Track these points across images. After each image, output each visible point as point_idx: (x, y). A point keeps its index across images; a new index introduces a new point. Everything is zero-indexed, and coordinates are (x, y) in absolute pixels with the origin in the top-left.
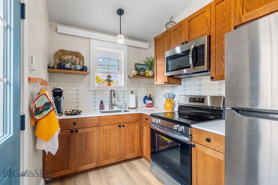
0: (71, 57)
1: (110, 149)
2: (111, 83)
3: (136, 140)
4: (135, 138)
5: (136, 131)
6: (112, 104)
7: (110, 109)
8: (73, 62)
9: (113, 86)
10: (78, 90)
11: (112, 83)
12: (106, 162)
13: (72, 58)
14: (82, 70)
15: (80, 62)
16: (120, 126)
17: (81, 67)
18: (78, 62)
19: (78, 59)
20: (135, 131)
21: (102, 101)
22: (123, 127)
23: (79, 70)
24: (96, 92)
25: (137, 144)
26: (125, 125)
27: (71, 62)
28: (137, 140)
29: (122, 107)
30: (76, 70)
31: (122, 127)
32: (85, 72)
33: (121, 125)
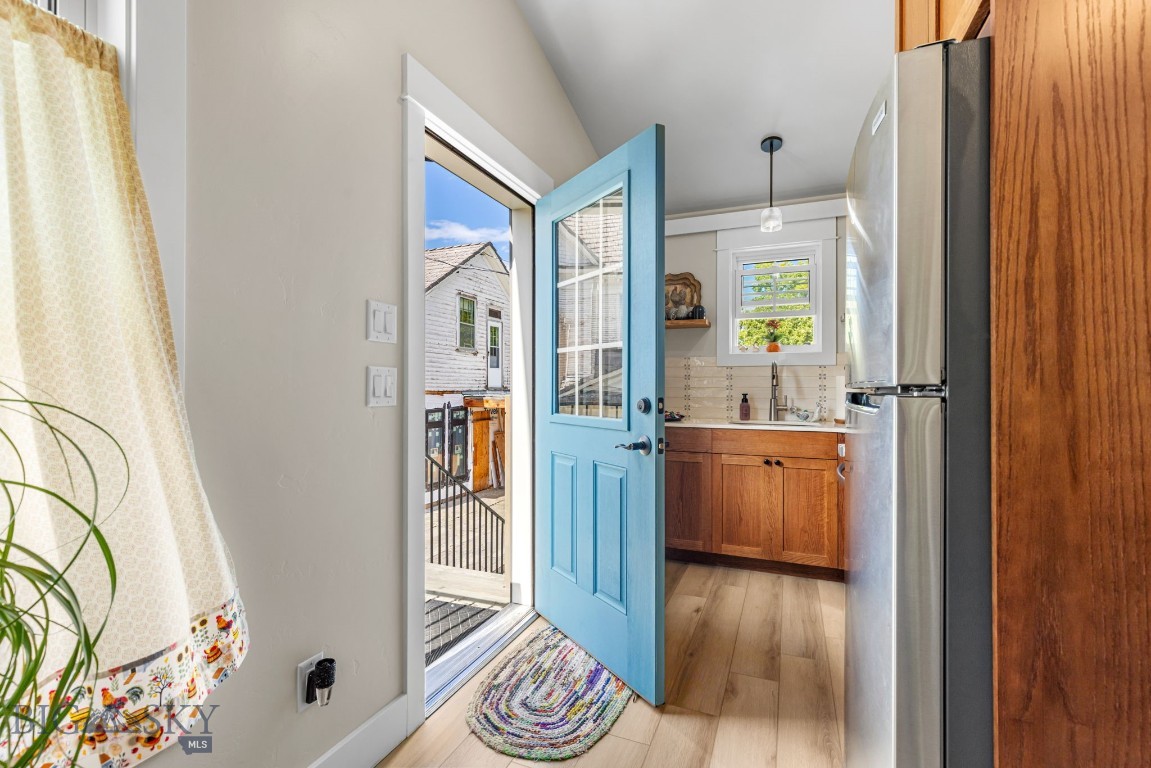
0: (672, 288)
1: (741, 519)
2: (780, 345)
3: (825, 515)
4: (822, 509)
5: (826, 489)
6: (776, 405)
7: (770, 420)
8: (677, 299)
9: (787, 353)
10: (687, 367)
11: (782, 343)
12: (730, 549)
13: (676, 289)
14: (691, 316)
15: (692, 297)
16: (768, 463)
17: (691, 309)
18: (688, 297)
19: (688, 290)
20: (822, 487)
21: (745, 395)
22: (778, 467)
23: (684, 319)
24: (732, 372)
25: (829, 529)
26: (787, 463)
27: (673, 301)
28: (829, 516)
29: (808, 417)
30: (677, 319)
31: (774, 465)
32: (696, 322)
33: (774, 460)
